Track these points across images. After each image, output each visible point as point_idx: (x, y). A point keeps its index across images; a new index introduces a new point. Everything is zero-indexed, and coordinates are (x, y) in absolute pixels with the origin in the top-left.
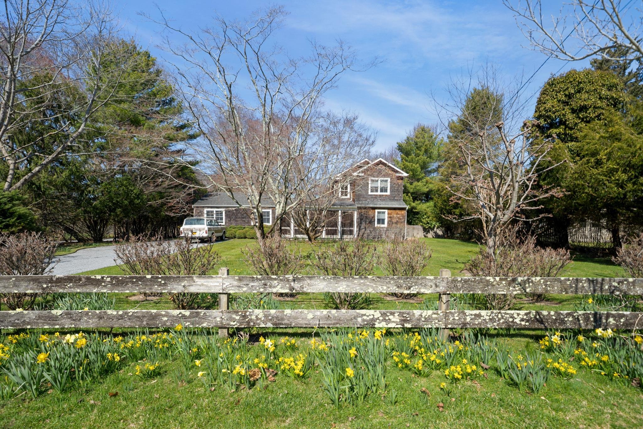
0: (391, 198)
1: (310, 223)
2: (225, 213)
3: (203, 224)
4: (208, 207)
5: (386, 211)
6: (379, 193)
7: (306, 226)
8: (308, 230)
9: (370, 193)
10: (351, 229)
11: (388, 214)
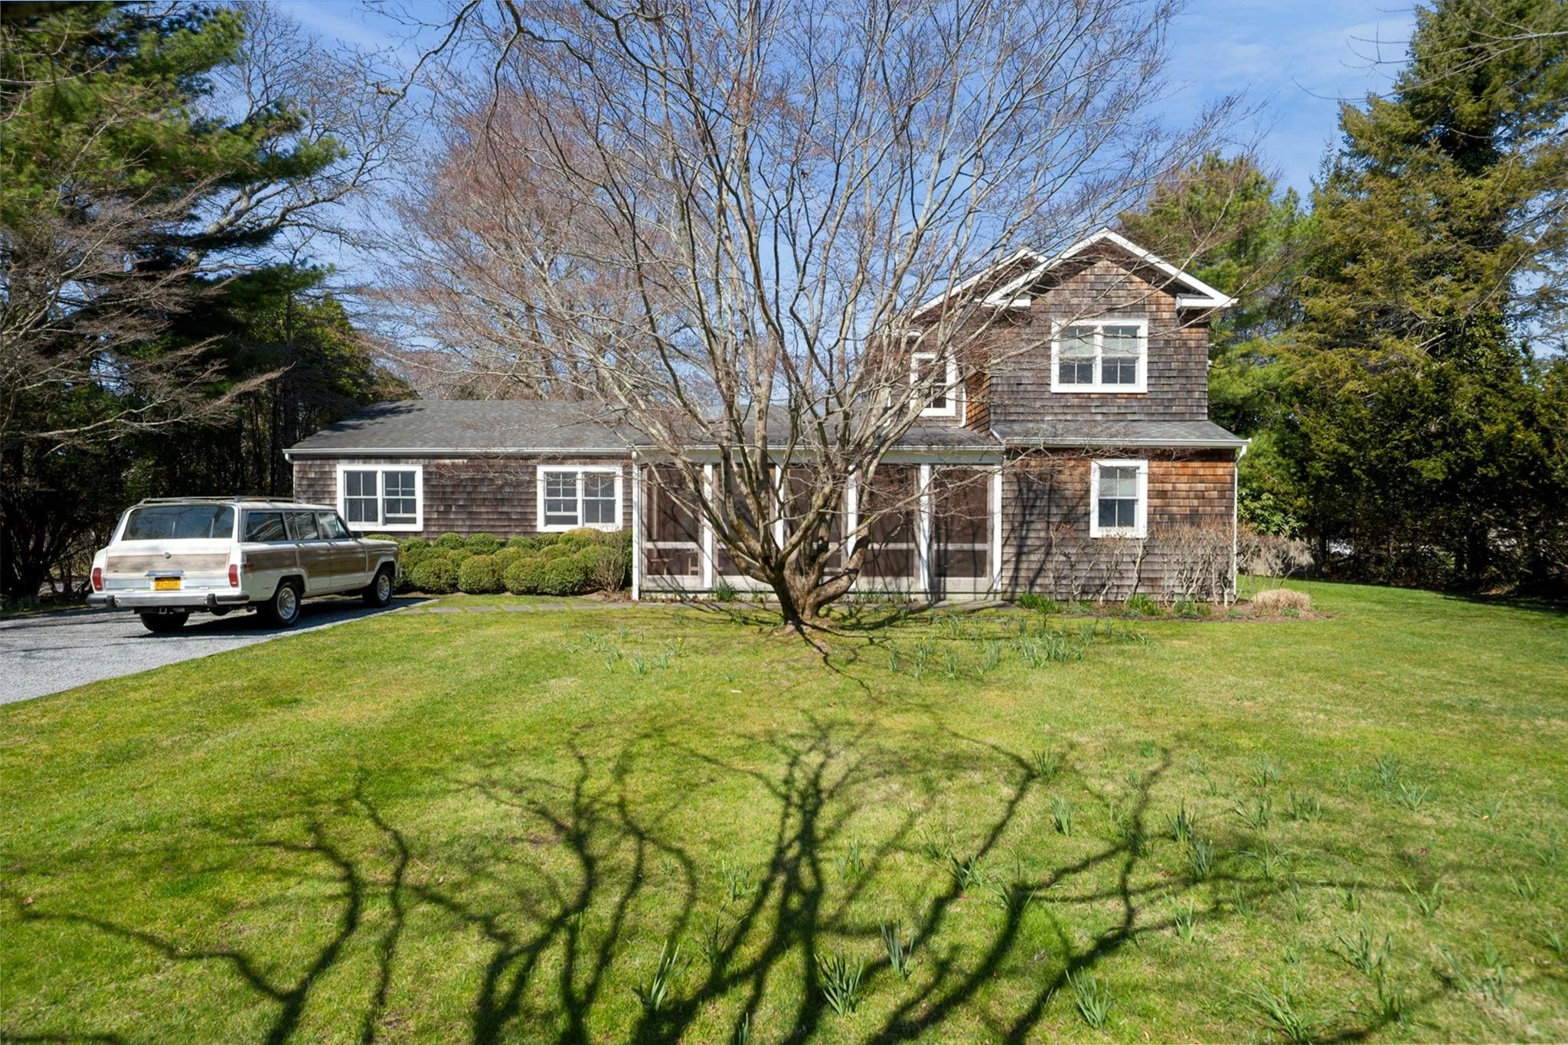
0: (1157, 407)
1: (791, 526)
2: (426, 481)
3: (226, 532)
4: (352, 457)
5: (1143, 465)
6: (1097, 386)
7: (769, 538)
8: (781, 566)
9: (1056, 387)
10: (978, 546)
11: (1152, 478)
